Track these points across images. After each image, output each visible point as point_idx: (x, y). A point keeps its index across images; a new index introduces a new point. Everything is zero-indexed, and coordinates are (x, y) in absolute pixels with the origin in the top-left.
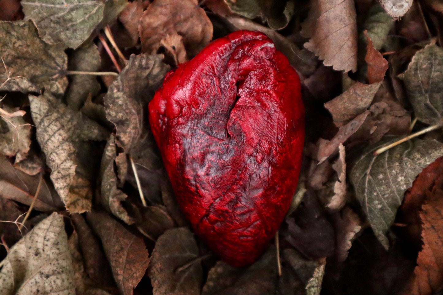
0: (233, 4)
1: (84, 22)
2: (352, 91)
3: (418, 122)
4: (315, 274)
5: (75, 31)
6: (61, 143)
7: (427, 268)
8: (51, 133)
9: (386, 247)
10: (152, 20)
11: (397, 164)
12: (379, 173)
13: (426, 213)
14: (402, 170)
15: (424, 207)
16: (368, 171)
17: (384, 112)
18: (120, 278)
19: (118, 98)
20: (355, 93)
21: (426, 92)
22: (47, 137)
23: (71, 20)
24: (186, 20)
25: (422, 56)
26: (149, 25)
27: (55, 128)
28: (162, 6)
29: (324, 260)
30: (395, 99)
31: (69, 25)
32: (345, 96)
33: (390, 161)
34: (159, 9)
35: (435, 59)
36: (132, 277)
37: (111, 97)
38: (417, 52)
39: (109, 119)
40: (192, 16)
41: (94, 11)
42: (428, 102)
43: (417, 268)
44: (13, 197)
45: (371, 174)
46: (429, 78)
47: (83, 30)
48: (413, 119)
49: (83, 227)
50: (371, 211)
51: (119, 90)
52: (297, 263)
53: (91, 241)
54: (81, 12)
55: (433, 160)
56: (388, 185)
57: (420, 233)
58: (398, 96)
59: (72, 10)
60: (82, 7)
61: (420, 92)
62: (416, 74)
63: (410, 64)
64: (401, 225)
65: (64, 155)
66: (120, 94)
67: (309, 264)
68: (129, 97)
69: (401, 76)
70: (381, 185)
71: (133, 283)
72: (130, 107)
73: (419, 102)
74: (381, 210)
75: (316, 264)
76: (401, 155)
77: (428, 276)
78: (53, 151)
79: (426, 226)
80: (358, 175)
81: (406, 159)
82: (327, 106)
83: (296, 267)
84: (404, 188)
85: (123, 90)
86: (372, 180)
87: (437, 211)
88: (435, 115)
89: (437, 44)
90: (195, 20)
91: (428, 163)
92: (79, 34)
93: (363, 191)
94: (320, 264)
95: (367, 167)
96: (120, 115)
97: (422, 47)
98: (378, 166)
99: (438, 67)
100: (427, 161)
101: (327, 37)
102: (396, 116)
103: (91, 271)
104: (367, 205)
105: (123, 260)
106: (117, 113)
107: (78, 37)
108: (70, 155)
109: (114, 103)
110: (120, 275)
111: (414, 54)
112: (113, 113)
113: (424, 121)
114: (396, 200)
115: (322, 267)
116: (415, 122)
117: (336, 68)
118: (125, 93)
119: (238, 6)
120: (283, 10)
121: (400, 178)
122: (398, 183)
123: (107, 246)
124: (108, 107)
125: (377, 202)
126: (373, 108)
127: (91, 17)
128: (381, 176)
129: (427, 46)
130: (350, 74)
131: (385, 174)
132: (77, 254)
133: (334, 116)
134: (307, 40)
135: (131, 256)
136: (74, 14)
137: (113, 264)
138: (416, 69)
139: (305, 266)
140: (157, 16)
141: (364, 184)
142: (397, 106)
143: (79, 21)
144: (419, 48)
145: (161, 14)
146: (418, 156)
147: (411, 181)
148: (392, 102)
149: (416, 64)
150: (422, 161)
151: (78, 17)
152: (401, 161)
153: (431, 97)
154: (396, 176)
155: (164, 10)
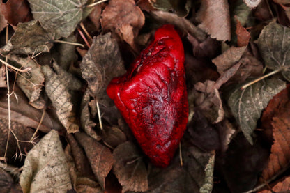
0: (154, 3)
1: (71, 21)
2: (229, 52)
3: (267, 69)
4: (210, 162)
5: (66, 27)
6: (62, 93)
7: (277, 154)
8: (55, 87)
9: (252, 143)
10: (108, 15)
11: (258, 94)
12: (247, 100)
13: (275, 122)
14: (261, 98)
15: (274, 119)
16: (240, 99)
17: (247, 64)
18: (97, 171)
19: (89, 64)
20: (231, 53)
21: (271, 51)
22: (52, 89)
23: (63, 21)
24: (128, 14)
25: (268, 30)
26: (106, 18)
27: (58, 84)
28: (113, 7)
29: (214, 152)
30: (253, 56)
31: (62, 23)
32: (224, 55)
33: (254, 92)
34: (112, 8)
35: (275, 31)
36: (104, 170)
37: (85, 64)
38: (265, 27)
39: (84, 78)
40: (131, 11)
41: (77, 14)
42: (273, 57)
43: (271, 155)
44: (30, 125)
45: (242, 101)
46: (272, 42)
47: (71, 26)
48: (264, 67)
49: (73, 142)
50: (243, 123)
51: (89, 59)
52: (197, 154)
53: (78, 149)
54: (69, 15)
55: (279, 91)
56: (253, 107)
57: (272, 134)
58: (254, 53)
59: (64, 14)
60: (70, 12)
61: (268, 51)
62: (264, 40)
63: (261, 35)
64: (260, 130)
65: (64, 99)
66: (90, 62)
67: (205, 155)
68: (96, 63)
69: (256, 42)
70: (248, 107)
71: (105, 174)
72: (96, 69)
73: (267, 57)
74: (249, 121)
75: (209, 155)
76: (260, 89)
77: (278, 159)
78: (57, 98)
79: (275, 129)
80: (233, 101)
81: (263, 91)
82: (213, 61)
83: (197, 158)
84: (262, 108)
85: (92, 59)
86: (243, 104)
87: (282, 120)
88: (277, 64)
89: (277, 22)
90: (133, 14)
91: (276, 93)
92: (68, 29)
93: (238, 111)
94: (212, 155)
95: (239, 97)
96: (91, 74)
97: (268, 24)
98: (246, 96)
99: (278, 36)
100: (275, 92)
101: (212, 20)
102: (254, 66)
103: (80, 167)
104: (240, 119)
105: (98, 160)
106: (89, 73)
107: (68, 30)
108: (68, 99)
109: (87, 67)
110: (96, 169)
111: (263, 28)
112: (87, 74)
113: (271, 68)
114: (257, 115)
115: (213, 157)
116: (265, 69)
117: (218, 39)
118: (93, 61)
119: (158, 4)
120: (185, 5)
121: (260, 103)
122: (259, 106)
123: (88, 152)
124: (83, 70)
125: (246, 117)
126: (241, 61)
127: (75, 18)
128: (248, 102)
129: (270, 23)
130: (227, 42)
131: (251, 100)
132: (70, 157)
133: (218, 67)
134: (201, 23)
135: (103, 158)
136: (65, 17)
137: (92, 163)
138: (264, 38)
139: (203, 157)
140: (111, 13)
141: (238, 106)
142: (254, 60)
143: (68, 21)
144: (266, 25)
145: (113, 11)
146: (271, 89)
147: (266, 104)
148: (251, 57)
149: (264, 34)
150: (273, 92)
151: (68, 18)
152: (260, 92)
153: (274, 53)
154: (258, 101)
155: (115, 9)
